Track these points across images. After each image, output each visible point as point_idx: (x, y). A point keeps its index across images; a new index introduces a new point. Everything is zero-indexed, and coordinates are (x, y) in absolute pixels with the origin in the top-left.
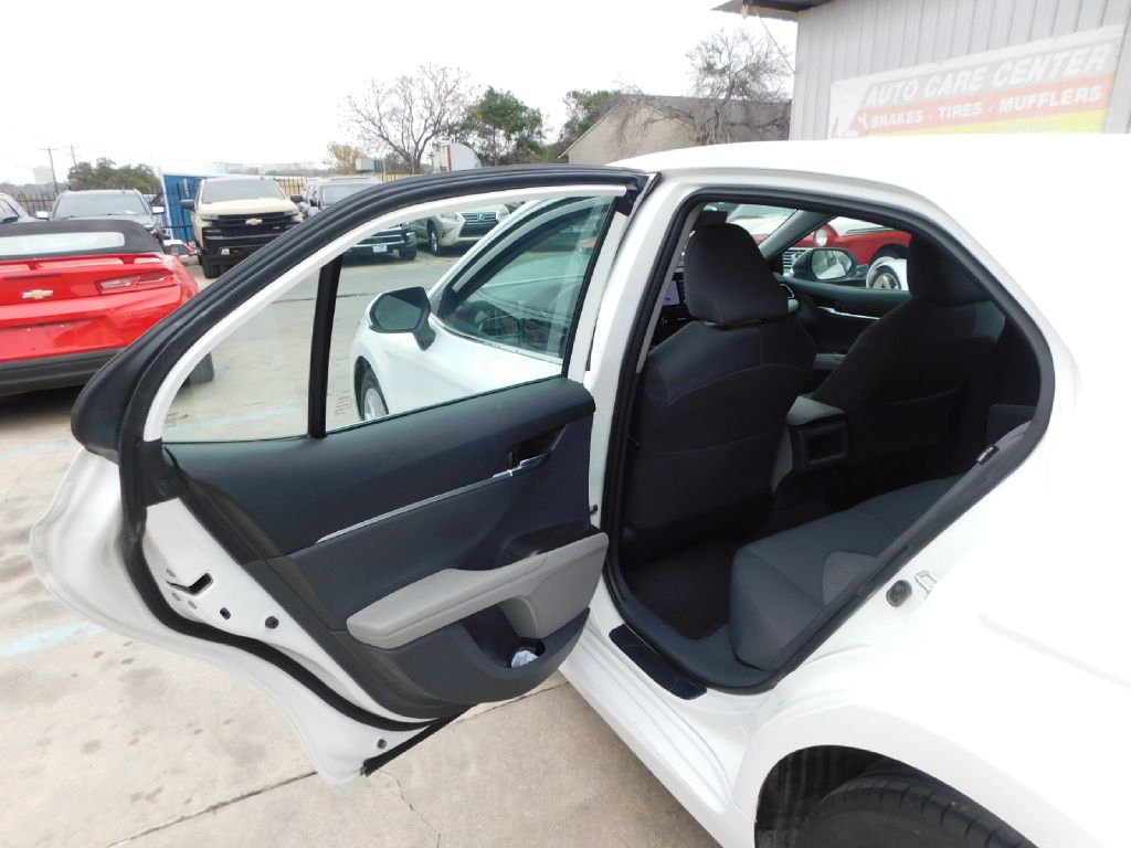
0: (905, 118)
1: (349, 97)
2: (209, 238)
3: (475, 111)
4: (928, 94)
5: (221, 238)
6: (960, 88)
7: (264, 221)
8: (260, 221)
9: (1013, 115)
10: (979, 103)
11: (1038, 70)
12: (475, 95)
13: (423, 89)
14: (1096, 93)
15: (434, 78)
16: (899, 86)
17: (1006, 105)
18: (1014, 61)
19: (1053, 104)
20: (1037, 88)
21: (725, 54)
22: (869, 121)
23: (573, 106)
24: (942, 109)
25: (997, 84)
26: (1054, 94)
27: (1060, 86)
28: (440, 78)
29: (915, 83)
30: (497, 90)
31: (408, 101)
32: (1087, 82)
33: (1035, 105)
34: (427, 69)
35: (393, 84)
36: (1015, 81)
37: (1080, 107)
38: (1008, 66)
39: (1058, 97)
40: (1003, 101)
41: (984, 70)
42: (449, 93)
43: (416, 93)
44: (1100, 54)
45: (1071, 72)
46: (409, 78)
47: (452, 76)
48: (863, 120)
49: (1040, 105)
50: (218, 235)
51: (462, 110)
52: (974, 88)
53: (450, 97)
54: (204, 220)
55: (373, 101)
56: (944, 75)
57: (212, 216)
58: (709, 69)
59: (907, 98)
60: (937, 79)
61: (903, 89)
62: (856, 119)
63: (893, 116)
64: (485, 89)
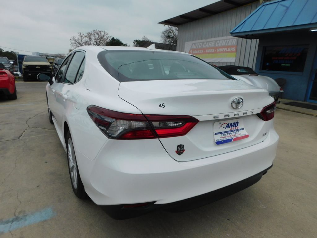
0: (199, 51)
1: (74, 37)
2: (25, 71)
3: (108, 43)
4: (204, 46)
5: (29, 71)
6: (210, 46)
7: (41, 67)
8: (40, 67)
9: (220, 52)
10: (213, 49)
11: (224, 43)
12: (109, 39)
13: (95, 37)
14: (234, 49)
15: (98, 34)
16: (198, 44)
17: (218, 50)
18: (220, 40)
19: (227, 51)
20: (224, 47)
21: (172, 34)
22: (192, 52)
23: (136, 44)
24: (206, 50)
25: (217, 45)
26: (227, 49)
27: (228, 47)
28: (99, 34)
29: (201, 44)
30: (115, 38)
31: (90, 39)
32: (232, 46)
33: (224, 50)
34: (96, 31)
35: (86, 35)
36: (220, 45)
37: (232, 52)
38: (218, 41)
39: (228, 49)
40: (218, 49)
41: (214, 42)
42: (102, 38)
43: (93, 37)
44: (234, 41)
45: (230, 44)
46: (91, 33)
47: (103, 34)
48: (191, 51)
49: (225, 51)
50: (28, 70)
51: (105, 43)
52: (212, 46)
53: (102, 39)
54: (24, 66)
55: (80, 38)
56: (207, 42)
57: (27, 65)
58: (169, 37)
59: (200, 47)
60: (205, 43)
61: (199, 45)
62: (190, 51)
63: (197, 51)
64: (112, 37)
